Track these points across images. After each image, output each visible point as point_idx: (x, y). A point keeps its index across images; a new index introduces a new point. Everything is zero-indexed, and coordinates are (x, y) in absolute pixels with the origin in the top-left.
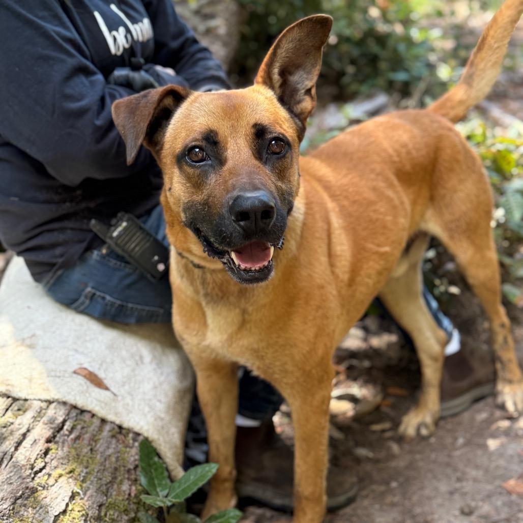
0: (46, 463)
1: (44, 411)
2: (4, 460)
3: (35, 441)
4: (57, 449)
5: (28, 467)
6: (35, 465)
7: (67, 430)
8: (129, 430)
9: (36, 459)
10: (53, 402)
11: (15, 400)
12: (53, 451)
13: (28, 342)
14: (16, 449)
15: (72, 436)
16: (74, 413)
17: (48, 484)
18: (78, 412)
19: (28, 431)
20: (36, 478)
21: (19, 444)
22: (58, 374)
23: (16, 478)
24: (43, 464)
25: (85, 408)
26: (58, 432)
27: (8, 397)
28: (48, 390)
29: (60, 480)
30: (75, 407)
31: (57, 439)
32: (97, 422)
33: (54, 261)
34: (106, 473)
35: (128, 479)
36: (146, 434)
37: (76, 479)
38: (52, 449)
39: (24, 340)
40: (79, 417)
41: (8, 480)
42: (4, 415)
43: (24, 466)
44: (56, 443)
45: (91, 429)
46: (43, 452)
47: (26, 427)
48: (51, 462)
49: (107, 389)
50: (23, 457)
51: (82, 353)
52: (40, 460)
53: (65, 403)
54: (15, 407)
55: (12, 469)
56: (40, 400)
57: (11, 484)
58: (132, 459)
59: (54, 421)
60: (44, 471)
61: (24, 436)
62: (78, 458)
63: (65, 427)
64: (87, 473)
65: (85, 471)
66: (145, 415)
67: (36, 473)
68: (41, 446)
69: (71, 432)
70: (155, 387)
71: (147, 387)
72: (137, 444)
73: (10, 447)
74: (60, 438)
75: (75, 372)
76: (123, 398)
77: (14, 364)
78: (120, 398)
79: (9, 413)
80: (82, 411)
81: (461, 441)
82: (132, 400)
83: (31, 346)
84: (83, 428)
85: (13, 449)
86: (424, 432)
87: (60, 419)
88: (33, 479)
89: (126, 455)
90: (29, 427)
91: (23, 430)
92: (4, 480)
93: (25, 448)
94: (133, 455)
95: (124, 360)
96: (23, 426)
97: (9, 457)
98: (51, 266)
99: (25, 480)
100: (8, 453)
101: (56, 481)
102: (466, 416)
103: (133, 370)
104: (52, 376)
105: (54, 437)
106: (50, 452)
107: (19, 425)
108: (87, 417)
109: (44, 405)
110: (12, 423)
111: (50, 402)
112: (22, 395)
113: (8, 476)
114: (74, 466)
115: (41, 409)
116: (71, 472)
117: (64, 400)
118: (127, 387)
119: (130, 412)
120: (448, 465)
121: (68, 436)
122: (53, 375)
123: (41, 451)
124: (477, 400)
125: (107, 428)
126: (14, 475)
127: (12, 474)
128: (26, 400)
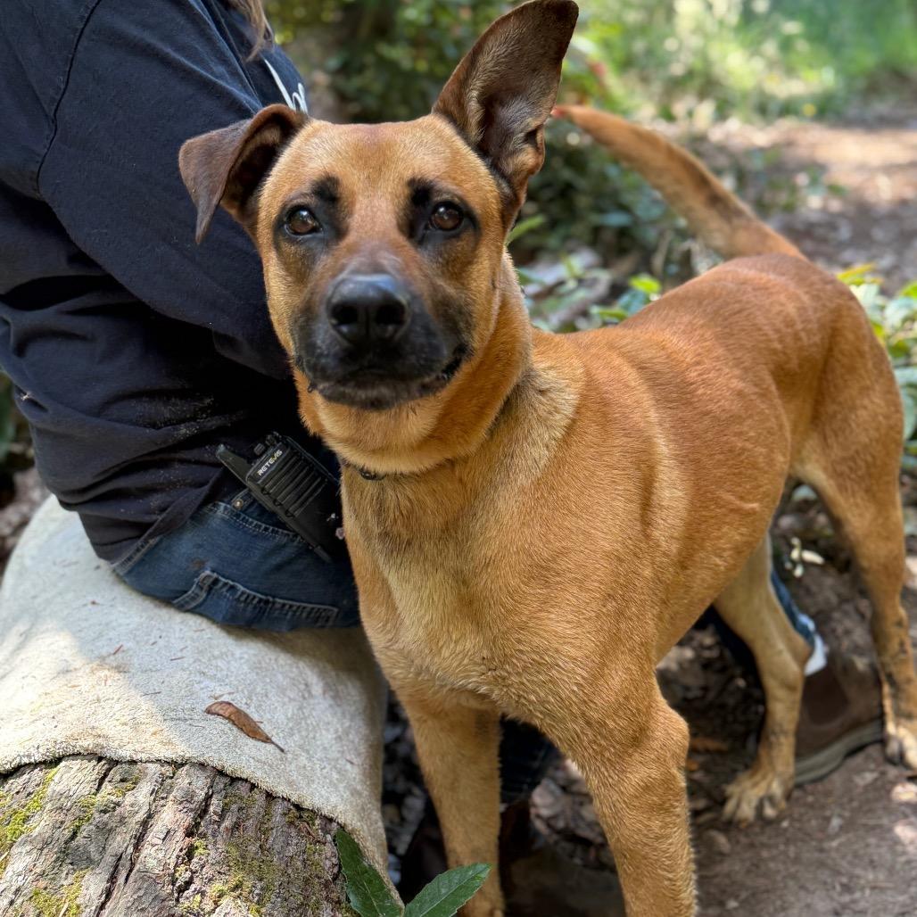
0: (193, 873)
1: (169, 781)
2: (120, 867)
3: (168, 832)
4: (206, 848)
5: (167, 879)
6: (177, 875)
7: (215, 813)
8: (314, 813)
9: (176, 865)
10: (183, 765)
11: (114, 763)
12: (201, 850)
13: (112, 661)
14: (137, 848)
15: (227, 823)
16: (221, 783)
17: (203, 910)
18: (227, 780)
19: (150, 816)
20: (181, 900)
21: (139, 840)
22: (181, 715)
23: (150, 900)
24: (188, 874)
25: (239, 774)
26: (201, 817)
27: (100, 759)
28: (170, 743)
29: (224, 901)
30: (221, 773)
31: (202, 829)
32: (260, 799)
33: (147, 519)
34: (294, 889)
35: (327, 898)
36: (341, 820)
37: (247, 899)
38: (197, 848)
39: (103, 658)
40: (230, 790)
41: (136, 904)
42: (98, 790)
43: (158, 876)
44: (203, 836)
45: (254, 811)
46: (184, 852)
47: (145, 809)
48: (201, 870)
49: (267, 740)
50: (155, 862)
51: (213, 678)
52: (182, 868)
53: (202, 766)
54: (115, 774)
55: (140, 882)
56: (158, 761)
57: (142, 910)
58: (328, 863)
59: (192, 797)
60: (193, 887)
61: (145, 824)
62: (244, 863)
63: (211, 809)
64: (262, 889)
65: (259, 885)
66: (336, 786)
67: (181, 890)
68: (179, 842)
69: (222, 816)
70: (339, 738)
71: (327, 737)
72: (329, 838)
73: (125, 845)
74: (206, 827)
75: (209, 711)
76: (296, 757)
77: (99, 700)
78: (289, 756)
79: (107, 787)
80: (234, 780)
81: (836, 822)
82: (310, 759)
83: (120, 669)
84: (240, 809)
85: (131, 849)
86: (769, 812)
87: (201, 795)
88: (177, 900)
89: (317, 856)
90: (150, 809)
91: (141, 816)
92: (129, 904)
93: (153, 845)
94: (327, 856)
95: (283, 691)
96: (140, 808)
97: (128, 864)
98: (140, 528)
99: (166, 903)
100: (124, 856)
101: (216, 904)
102: (837, 779)
103: (301, 708)
104: (172, 719)
105: (197, 825)
106: (197, 853)
107: (132, 805)
108: (243, 789)
109: (168, 770)
110: (118, 804)
111: (177, 765)
112: (126, 753)
113: (135, 897)
114: (239, 877)
115: (164, 778)
116: (236, 887)
117: (202, 759)
118: (296, 737)
119: (310, 782)
120: (822, 864)
121: (219, 823)
122: (174, 716)
123: (181, 850)
124: (852, 753)
125: (279, 808)
126: (144, 894)
127: (141, 893)
128: (133, 762)
